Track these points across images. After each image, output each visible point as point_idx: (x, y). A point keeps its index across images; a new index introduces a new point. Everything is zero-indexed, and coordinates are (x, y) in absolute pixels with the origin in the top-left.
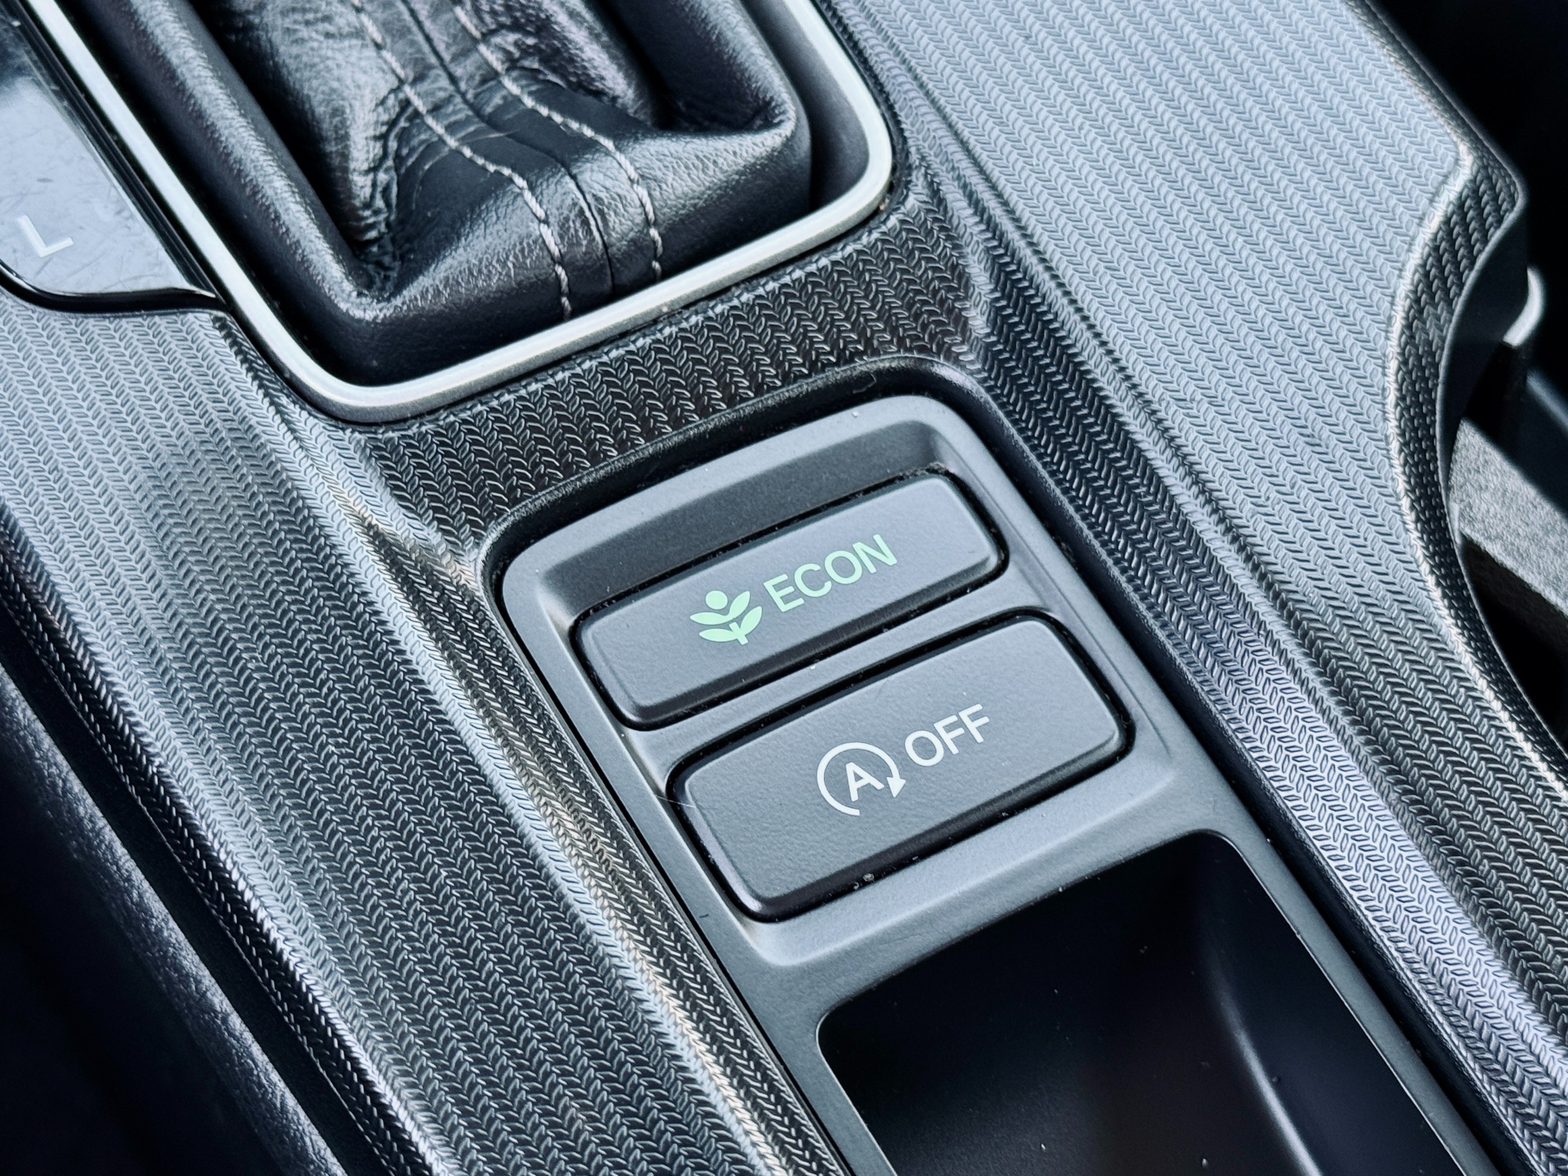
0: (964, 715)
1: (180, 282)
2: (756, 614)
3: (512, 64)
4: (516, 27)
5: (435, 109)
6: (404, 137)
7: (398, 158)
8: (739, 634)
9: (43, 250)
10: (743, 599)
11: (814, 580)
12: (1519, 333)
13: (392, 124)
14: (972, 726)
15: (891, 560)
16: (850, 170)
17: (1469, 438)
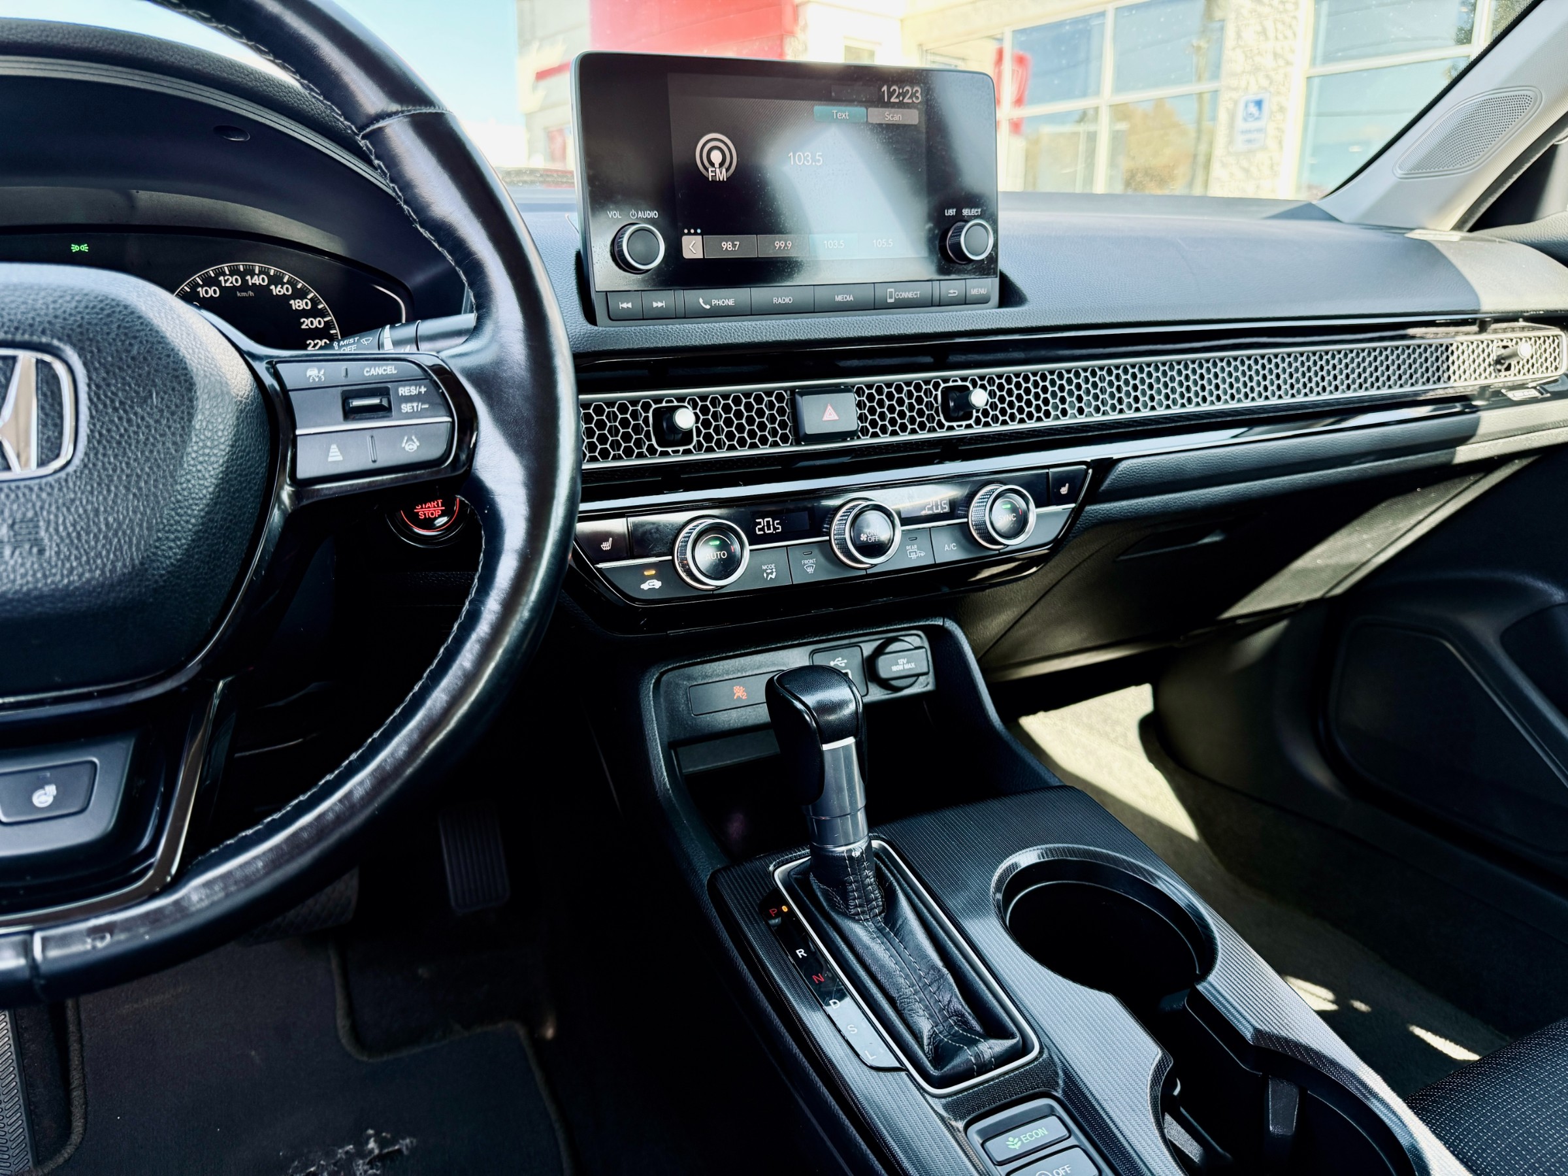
0: (1065, 1167)
1: (899, 1065)
2: (1020, 1142)
3: (955, 1023)
4: (957, 1015)
5: (940, 1033)
6: (934, 1039)
7: (934, 1043)
8: (1017, 1147)
9: (871, 1058)
10: (1017, 1139)
11: (1031, 1136)
12: (1176, 1092)
13: (932, 1035)
14: (1067, 1169)
15: (1046, 1133)
16: (1030, 1048)
17: (1168, 1117)
